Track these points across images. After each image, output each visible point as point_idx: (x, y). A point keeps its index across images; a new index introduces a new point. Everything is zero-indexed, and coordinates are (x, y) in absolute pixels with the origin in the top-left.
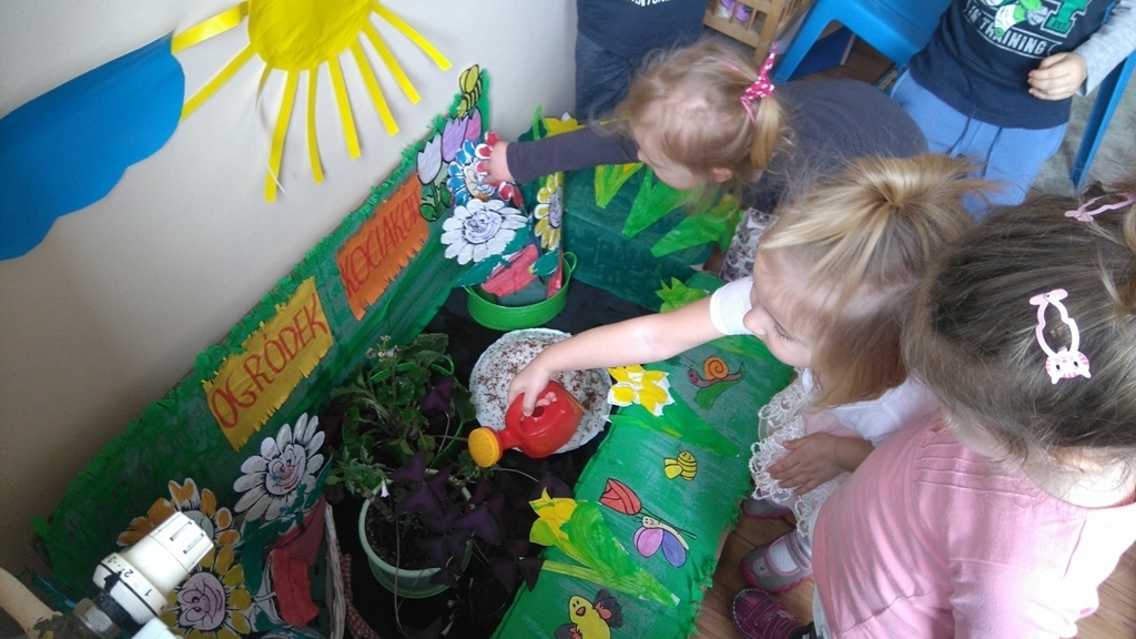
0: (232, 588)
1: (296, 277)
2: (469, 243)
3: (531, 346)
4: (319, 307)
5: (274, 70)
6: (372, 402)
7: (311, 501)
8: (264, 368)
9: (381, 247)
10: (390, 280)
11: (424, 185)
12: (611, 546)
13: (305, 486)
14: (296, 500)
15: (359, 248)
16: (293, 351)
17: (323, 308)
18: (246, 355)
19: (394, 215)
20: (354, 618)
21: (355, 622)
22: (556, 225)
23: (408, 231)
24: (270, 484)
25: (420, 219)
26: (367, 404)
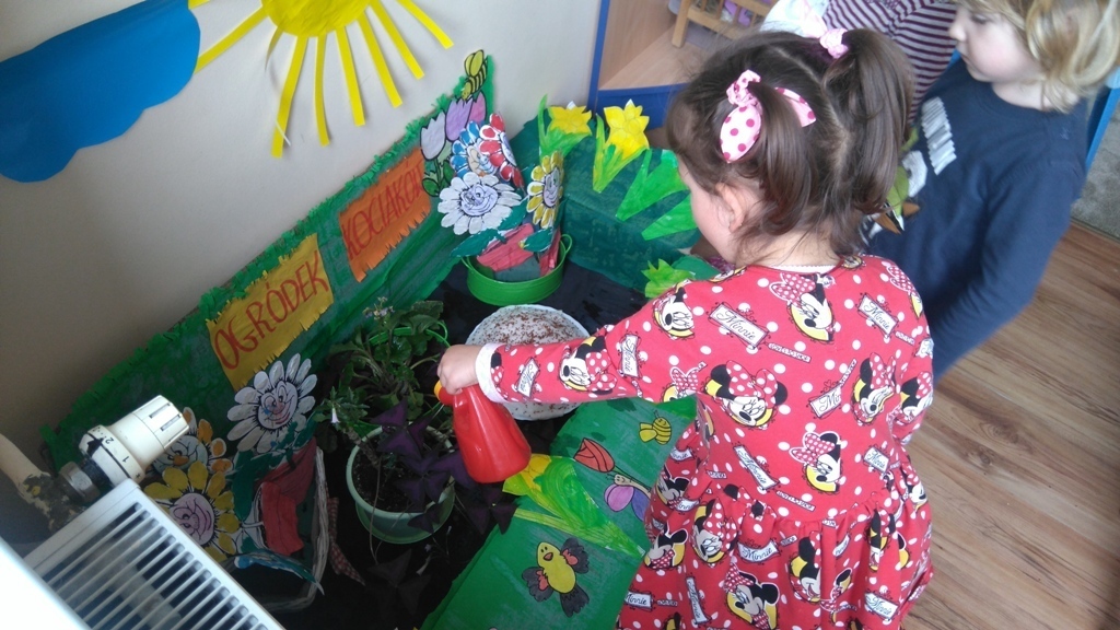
0: (221, 512)
1: (299, 232)
2: (465, 214)
3: (523, 319)
4: (320, 264)
5: (285, 35)
6: (369, 360)
7: (301, 441)
8: (266, 316)
9: (383, 215)
10: (391, 247)
11: (427, 160)
12: (581, 498)
13: (296, 424)
14: (287, 436)
15: (361, 212)
16: (294, 303)
17: (325, 267)
18: (249, 300)
19: (397, 185)
20: (336, 553)
21: (337, 558)
22: (551, 205)
23: (411, 202)
24: (262, 417)
25: (422, 193)
26: (364, 362)
